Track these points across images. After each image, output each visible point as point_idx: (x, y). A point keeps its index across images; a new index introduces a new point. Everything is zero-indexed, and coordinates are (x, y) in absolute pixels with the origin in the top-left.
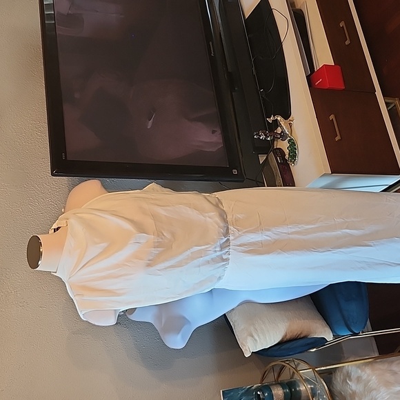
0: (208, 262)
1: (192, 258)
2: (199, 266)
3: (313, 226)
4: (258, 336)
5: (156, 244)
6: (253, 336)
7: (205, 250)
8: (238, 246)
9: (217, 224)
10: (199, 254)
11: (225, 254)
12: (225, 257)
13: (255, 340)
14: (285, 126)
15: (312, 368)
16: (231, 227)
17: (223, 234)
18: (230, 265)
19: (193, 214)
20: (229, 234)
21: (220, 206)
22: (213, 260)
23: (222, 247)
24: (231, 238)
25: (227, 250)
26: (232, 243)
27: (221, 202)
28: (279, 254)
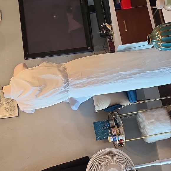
0: (60, 93)
2: (56, 95)
3: (104, 73)
4: (100, 105)
5: (39, 90)
6: (98, 105)
7: (57, 90)
8: (72, 85)
9: (62, 79)
11: (67, 89)
12: (67, 90)
13: (99, 107)
14: (109, 27)
15: (119, 115)
16: (69, 79)
17: (64, 83)
18: (70, 92)
19: (53, 77)
20: (68, 81)
21: (65, 70)
22: (62, 92)
23: (65, 87)
24: (69, 83)
25: (68, 87)
26: (70, 85)
27: (66, 68)
28: (89, 86)
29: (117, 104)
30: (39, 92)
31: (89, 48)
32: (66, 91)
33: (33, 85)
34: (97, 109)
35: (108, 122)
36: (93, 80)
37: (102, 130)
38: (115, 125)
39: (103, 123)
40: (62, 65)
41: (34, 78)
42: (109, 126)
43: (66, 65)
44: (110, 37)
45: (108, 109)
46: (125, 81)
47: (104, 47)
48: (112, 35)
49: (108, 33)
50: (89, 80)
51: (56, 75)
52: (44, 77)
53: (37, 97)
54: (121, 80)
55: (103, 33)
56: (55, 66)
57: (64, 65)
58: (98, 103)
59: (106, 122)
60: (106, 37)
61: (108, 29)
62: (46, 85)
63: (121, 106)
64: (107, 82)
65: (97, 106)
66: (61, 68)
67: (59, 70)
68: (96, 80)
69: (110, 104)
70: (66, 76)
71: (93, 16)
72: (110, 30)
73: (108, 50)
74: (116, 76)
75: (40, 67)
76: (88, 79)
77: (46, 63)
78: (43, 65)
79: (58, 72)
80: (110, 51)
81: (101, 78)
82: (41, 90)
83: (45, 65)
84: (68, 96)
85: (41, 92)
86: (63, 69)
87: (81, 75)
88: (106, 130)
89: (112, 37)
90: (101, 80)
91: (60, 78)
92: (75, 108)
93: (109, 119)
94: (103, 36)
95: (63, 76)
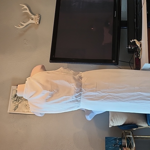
0: (71, 102)
1: (64, 100)
2: (67, 103)
5: (50, 94)
8: (84, 96)
9: (75, 88)
10: (66, 99)
11: (79, 99)
12: (79, 100)
13: (113, 122)
14: (138, 44)
15: (133, 135)
16: (82, 89)
17: (76, 92)
18: (81, 103)
19: (66, 83)
20: (81, 91)
21: (80, 79)
22: (73, 101)
23: (76, 97)
24: (82, 93)
25: (79, 98)
26: (82, 95)
27: (82, 78)
28: (102, 101)
29: (133, 123)
30: (49, 96)
31: (114, 61)
32: (77, 101)
33: (45, 88)
34: (111, 124)
35: (120, 139)
36: (107, 95)
37: (113, 147)
38: (127, 146)
39: (115, 139)
40: (79, 73)
41: (47, 81)
42: (122, 144)
43: (83, 74)
44: (138, 54)
45: (122, 127)
46: (143, 102)
47: (129, 63)
48: (140, 52)
49: (136, 50)
50: (103, 94)
51: (70, 82)
52: (57, 82)
53: (47, 101)
54: (138, 100)
55: (131, 48)
56: (72, 73)
57: (81, 73)
58: (113, 118)
59: (118, 139)
60: (133, 53)
61: (137, 45)
62: (58, 91)
63: (137, 126)
64: (123, 100)
65: (111, 121)
66: (77, 77)
67: (74, 78)
68: (111, 95)
69: (126, 122)
70: (80, 86)
71: (124, 31)
72: (138, 47)
73: (134, 66)
74: (133, 96)
75: (57, 71)
76: (103, 92)
77: (64, 69)
78: (60, 70)
79: (73, 80)
80: (135, 68)
81: (117, 95)
82: (52, 95)
83: (62, 71)
84: (78, 107)
85: (52, 97)
86: (79, 78)
87: (96, 87)
88: (117, 148)
89: (139, 54)
90: (117, 96)
91: (73, 86)
92: (89, 118)
93: (122, 137)
94: (130, 51)
95: (77, 85)
